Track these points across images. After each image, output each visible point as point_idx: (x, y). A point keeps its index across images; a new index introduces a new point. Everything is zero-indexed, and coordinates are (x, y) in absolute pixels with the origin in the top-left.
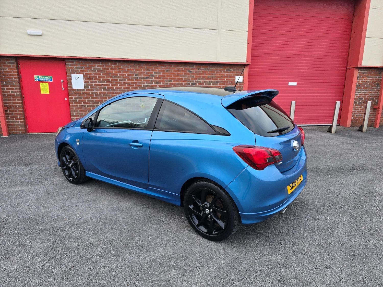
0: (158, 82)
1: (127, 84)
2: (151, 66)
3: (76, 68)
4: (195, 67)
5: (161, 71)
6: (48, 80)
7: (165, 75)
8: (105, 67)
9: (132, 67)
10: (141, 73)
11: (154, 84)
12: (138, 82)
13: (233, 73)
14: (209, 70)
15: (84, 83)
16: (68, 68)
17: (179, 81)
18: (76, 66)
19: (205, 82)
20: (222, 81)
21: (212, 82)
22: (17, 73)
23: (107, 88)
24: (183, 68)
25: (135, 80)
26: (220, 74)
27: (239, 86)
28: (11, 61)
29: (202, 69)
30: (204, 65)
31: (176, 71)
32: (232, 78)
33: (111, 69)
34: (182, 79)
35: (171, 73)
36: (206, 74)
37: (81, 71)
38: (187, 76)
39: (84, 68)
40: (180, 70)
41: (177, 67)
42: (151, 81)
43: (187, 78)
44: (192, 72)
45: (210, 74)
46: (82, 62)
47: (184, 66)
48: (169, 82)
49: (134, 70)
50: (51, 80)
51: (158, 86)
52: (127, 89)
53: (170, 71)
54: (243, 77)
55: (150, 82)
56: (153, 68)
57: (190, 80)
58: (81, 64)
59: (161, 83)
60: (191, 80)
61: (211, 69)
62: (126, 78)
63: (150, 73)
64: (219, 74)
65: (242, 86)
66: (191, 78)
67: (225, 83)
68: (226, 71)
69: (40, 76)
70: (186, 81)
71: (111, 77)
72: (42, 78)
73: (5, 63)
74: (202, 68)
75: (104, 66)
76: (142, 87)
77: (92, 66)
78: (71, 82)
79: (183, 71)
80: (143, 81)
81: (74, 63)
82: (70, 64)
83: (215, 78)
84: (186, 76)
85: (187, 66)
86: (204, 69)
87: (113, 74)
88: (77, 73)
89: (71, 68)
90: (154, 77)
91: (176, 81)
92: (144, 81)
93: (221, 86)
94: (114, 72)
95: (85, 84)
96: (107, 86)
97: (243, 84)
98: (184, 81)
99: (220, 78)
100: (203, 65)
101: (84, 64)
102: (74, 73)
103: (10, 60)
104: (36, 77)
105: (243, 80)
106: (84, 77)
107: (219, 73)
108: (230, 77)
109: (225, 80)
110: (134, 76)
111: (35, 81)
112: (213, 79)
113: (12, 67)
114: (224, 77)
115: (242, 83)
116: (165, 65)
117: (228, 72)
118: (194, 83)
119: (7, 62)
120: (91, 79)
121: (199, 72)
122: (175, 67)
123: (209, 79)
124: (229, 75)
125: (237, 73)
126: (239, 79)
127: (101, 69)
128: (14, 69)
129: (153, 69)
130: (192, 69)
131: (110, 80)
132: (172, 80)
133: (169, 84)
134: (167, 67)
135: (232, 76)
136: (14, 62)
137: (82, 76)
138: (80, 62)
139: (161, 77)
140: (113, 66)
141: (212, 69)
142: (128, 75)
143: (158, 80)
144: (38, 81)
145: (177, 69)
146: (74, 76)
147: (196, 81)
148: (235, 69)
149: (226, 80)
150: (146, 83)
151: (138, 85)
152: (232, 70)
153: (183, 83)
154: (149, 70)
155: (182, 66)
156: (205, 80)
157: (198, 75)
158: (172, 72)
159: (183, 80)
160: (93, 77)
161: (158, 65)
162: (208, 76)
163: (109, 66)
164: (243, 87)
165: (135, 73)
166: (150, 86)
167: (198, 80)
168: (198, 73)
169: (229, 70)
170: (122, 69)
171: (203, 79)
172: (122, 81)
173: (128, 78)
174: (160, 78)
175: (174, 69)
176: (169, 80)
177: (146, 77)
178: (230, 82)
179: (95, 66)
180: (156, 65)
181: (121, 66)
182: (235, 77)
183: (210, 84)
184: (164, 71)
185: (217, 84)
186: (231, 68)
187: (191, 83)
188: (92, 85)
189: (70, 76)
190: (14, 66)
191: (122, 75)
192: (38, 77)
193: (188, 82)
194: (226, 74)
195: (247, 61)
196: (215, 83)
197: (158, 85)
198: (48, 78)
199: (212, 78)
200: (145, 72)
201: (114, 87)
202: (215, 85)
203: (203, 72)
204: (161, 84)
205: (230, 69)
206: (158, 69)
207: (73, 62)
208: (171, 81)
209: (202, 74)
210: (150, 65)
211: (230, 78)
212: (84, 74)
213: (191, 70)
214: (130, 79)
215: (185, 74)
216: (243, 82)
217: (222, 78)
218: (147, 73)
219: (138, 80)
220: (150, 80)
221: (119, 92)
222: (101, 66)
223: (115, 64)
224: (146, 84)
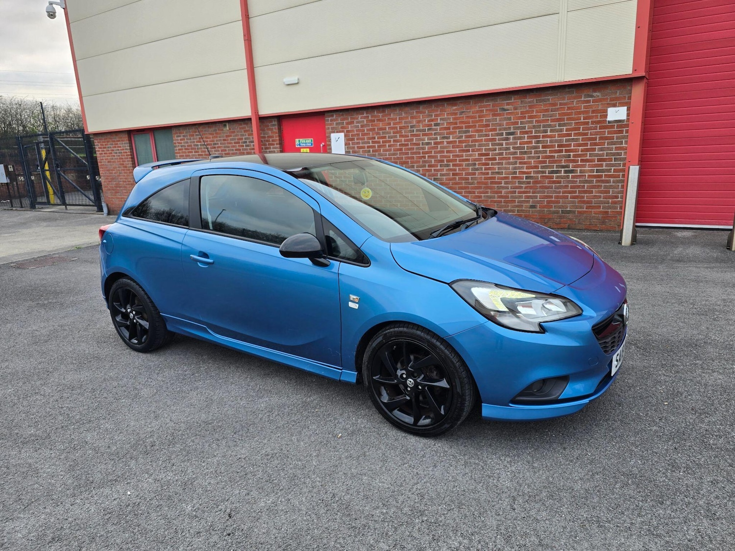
0: (445, 136)
1: (398, 144)
2: (435, 108)
3: (337, 124)
4: (514, 100)
5: (452, 114)
6: (308, 144)
7: (458, 121)
8: (370, 118)
9: (406, 113)
10: (418, 122)
11: (439, 140)
12: (414, 138)
13: (601, 101)
14: (544, 101)
15: (345, 145)
16: (328, 125)
17: (481, 131)
18: (337, 120)
19: (534, 127)
20: (573, 122)
21: (550, 126)
22: (278, 138)
23: (373, 151)
24: (491, 103)
25: (410, 135)
26: (569, 108)
27: (616, 129)
28: (274, 123)
29: (530, 102)
30: (533, 92)
31: (477, 112)
32: (599, 114)
33: (378, 120)
34: (488, 125)
35: (468, 117)
36: (537, 112)
37: (342, 128)
38: (498, 120)
39: (345, 124)
40: (485, 109)
41: (479, 104)
42: (435, 134)
43: (498, 122)
44: (508, 110)
45: (547, 110)
46: (342, 115)
47: (492, 100)
48: (464, 135)
49: (409, 118)
50: (312, 145)
51: (445, 143)
52: (398, 152)
53: (466, 113)
54: (628, 109)
55: (433, 136)
56: (437, 111)
57: (503, 126)
58: (342, 117)
59: (451, 136)
60: (505, 126)
61: (549, 100)
62: (397, 132)
63: (432, 120)
64: (566, 108)
65: (624, 129)
66: (505, 122)
67: (581, 127)
68: (583, 99)
69: (301, 140)
70: (495, 130)
71: (378, 134)
72: (303, 142)
73: (268, 126)
74: (529, 100)
75: (368, 116)
76: (421, 146)
77: (354, 118)
78: (330, 145)
79: (490, 110)
80: (422, 136)
81: (335, 116)
82: (330, 119)
83: (557, 117)
84: (496, 119)
85: (498, 100)
86: (534, 100)
87: (381, 128)
88: (337, 132)
89: (331, 124)
90: (438, 127)
91: (477, 130)
92: (424, 135)
93: (570, 132)
94: (381, 125)
95: (346, 147)
96: (372, 148)
97: (627, 126)
98: (491, 130)
99: (569, 115)
100: (531, 94)
101: (345, 117)
102: (334, 132)
103: (272, 122)
104: (297, 140)
105: (628, 115)
106: (345, 136)
107: (566, 106)
108: (593, 112)
109: (582, 118)
110: (410, 129)
111: (297, 146)
112: (552, 121)
113: (274, 130)
114: (580, 113)
115: (625, 123)
116: (458, 102)
117: (589, 102)
118: (512, 131)
119: (270, 124)
120: (353, 139)
121: (523, 108)
122: (475, 104)
123: (543, 121)
124: (592, 108)
125: (611, 101)
126: (617, 113)
127: (365, 122)
128: (276, 133)
129: (439, 113)
130: (508, 104)
131: (376, 138)
132: (470, 129)
133: (464, 138)
134: (461, 106)
135: (600, 108)
136: (276, 123)
137: (342, 135)
138: (341, 114)
139: (451, 126)
140: (381, 115)
141: (551, 98)
142: (401, 128)
143: (445, 131)
144: (299, 146)
145: (479, 108)
146: (334, 136)
147: (515, 128)
148: (608, 91)
149: (583, 120)
150: (426, 139)
151: (415, 143)
152: (598, 96)
153: (490, 133)
154: (432, 115)
155: (489, 100)
156: (534, 124)
157: (520, 115)
158: (471, 114)
159: (490, 128)
160: (355, 135)
161: (447, 104)
162: (542, 114)
163: (375, 116)
164: (627, 132)
165: (410, 122)
166: (433, 143)
167: (519, 125)
168: (519, 111)
169: (592, 96)
170: (393, 119)
171: (531, 122)
172: (392, 138)
173: (400, 132)
174: (449, 128)
175: (474, 109)
176: (464, 129)
177: (427, 128)
178: (593, 123)
179: (357, 119)
180: (443, 105)
181: (391, 114)
182: (606, 111)
183: (546, 131)
184: (456, 114)
185: (561, 130)
186: (595, 92)
187: (504, 132)
188: (354, 148)
189: (329, 137)
190: (275, 129)
191: (392, 128)
192: (299, 141)
193: (500, 130)
194: (583, 105)
195: (635, 70)
196: (557, 128)
197: (445, 141)
198: (309, 141)
199: (551, 117)
200: (425, 120)
201: (380, 150)
202: (557, 132)
203: (530, 107)
204: (451, 139)
205: (595, 94)
206: (445, 111)
207: (333, 116)
208: (468, 132)
209: (527, 112)
210: (433, 106)
211: (595, 114)
212: (345, 131)
213: (506, 107)
214: (403, 134)
215: (494, 115)
216: (628, 120)
217: (573, 116)
218: (429, 121)
219: (415, 134)
220: (433, 132)
221: (388, 157)
222: (365, 117)
223: (384, 112)
224: (426, 141)
